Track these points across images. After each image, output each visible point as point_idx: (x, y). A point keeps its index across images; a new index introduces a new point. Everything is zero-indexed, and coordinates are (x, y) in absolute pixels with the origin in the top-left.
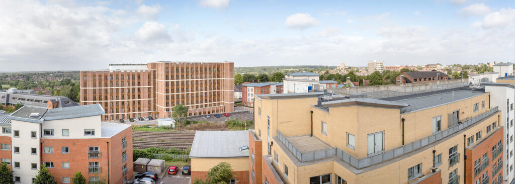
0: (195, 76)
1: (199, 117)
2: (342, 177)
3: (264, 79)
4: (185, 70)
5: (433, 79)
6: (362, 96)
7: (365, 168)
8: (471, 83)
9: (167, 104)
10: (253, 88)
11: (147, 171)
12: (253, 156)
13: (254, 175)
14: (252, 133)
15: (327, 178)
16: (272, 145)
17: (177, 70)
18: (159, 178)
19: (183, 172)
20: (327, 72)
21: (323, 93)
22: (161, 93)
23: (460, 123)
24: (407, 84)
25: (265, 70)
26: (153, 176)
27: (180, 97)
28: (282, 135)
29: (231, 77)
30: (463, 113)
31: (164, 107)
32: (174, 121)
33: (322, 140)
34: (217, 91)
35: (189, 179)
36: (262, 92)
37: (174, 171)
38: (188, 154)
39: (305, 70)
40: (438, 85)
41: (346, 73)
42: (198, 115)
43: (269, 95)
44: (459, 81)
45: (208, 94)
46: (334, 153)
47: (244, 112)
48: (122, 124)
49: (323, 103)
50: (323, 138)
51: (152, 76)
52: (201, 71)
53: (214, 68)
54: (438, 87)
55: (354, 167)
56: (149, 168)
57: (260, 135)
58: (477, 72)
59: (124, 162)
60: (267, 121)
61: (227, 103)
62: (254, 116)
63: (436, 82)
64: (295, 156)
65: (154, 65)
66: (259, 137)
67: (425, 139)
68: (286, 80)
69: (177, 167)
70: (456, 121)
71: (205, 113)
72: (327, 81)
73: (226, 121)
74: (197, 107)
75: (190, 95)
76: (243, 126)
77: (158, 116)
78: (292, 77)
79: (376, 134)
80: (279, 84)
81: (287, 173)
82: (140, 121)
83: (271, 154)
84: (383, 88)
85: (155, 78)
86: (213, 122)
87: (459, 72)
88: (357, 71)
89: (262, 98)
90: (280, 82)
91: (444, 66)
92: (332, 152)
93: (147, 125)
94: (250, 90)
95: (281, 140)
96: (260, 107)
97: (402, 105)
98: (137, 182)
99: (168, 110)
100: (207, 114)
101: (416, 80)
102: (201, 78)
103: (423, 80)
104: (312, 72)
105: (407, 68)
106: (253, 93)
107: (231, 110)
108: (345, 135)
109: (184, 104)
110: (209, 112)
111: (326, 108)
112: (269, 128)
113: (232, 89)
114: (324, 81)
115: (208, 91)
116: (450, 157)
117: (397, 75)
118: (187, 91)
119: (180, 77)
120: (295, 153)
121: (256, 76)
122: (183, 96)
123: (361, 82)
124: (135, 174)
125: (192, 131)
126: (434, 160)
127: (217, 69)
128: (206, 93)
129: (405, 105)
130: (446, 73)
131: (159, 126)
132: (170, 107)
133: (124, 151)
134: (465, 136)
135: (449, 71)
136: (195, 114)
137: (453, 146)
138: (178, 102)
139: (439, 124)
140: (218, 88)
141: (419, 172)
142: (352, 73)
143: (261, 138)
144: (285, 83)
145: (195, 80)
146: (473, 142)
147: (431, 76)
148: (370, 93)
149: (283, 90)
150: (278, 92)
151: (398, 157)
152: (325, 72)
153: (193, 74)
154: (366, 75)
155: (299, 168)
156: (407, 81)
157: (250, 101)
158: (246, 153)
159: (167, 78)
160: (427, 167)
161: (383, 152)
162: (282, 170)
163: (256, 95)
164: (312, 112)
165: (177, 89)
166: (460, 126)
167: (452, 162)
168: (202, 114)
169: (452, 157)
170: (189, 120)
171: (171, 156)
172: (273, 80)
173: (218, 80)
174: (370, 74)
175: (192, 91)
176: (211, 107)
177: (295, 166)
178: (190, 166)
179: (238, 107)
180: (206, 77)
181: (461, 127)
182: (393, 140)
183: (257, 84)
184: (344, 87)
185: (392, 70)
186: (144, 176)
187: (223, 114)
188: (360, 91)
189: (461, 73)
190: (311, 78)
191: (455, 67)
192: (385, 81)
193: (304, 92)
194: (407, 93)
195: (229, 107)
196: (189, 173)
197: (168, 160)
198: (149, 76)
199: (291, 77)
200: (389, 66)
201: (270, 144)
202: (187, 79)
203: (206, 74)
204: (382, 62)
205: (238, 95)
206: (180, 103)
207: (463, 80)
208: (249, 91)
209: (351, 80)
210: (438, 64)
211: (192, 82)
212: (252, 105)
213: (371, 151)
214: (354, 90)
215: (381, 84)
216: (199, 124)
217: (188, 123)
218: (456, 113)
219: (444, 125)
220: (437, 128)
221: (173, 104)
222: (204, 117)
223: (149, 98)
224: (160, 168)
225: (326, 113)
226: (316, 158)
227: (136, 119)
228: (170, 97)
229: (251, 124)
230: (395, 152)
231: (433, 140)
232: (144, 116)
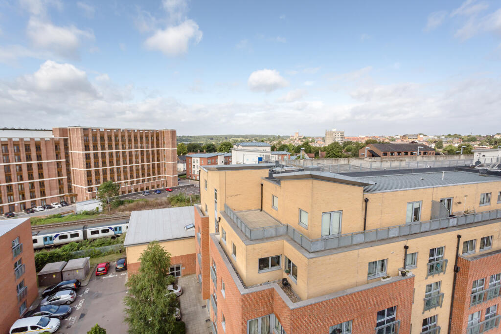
0: (127, 145)
1: (134, 194)
2: (292, 261)
3: (211, 149)
4: (113, 138)
5: (412, 154)
6: (318, 169)
7: (317, 252)
8: (478, 162)
9: (89, 182)
10: (199, 159)
11: (62, 280)
12: (200, 235)
13: (201, 257)
14: (198, 208)
15: (276, 260)
16: (219, 221)
17: (102, 138)
18: (82, 285)
19: (116, 268)
20: (280, 142)
21: (275, 164)
22: (79, 169)
23: (452, 216)
24: (373, 158)
25: (212, 139)
26: (73, 285)
27: (108, 172)
28: (230, 210)
29: (173, 146)
30: (459, 203)
31: (85, 187)
32: (101, 203)
33: (272, 215)
34: (156, 163)
35: (125, 275)
36: (208, 164)
37: (104, 270)
38: (122, 242)
39: (256, 140)
40: (419, 162)
41: (301, 143)
42: (133, 192)
43: (216, 166)
44: (456, 157)
45: (146, 167)
46: (285, 230)
47: (188, 186)
48: (11, 219)
49: (274, 175)
50: (273, 213)
51: (61, 146)
52: (136, 140)
53: (152, 136)
54: (419, 165)
55: (306, 250)
56: (65, 275)
57: (207, 211)
58: (492, 147)
59: (19, 277)
60: (214, 194)
61: (168, 176)
62: (200, 191)
63: (416, 158)
64: (244, 234)
65: (64, 131)
66: (205, 213)
67: (394, 227)
68: (235, 150)
69: (108, 263)
70: (445, 212)
71: (142, 189)
72: (278, 152)
73: (168, 197)
74: (132, 183)
75: (122, 170)
76: (189, 201)
77: (76, 200)
78: (242, 148)
79: (332, 213)
80: (226, 154)
81: (235, 253)
82: (46, 210)
83: (218, 232)
84: (342, 162)
85: (66, 148)
86: (152, 199)
87: (456, 145)
88: (313, 141)
89: (209, 169)
90: (228, 152)
91: (431, 137)
92: (282, 230)
93: (59, 214)
94: (196, 161)
95: (229, 215)
96: (207, 180)
97: (367, 182)
98: (47, 303)
99: (90, 190)
100: (145, 190)
101: (385, 154)
102: (136, 147)
103: (396, 154)
104: (262, 141)
105: (374, 139)
106: (199, 164)
107: (174, 184)
108: (297, 212)
109: (114, 181)
110: (147, 188)
111: (278, 181)
112: (216, 202)
113: (175, 161)
114: (275, 152)
115: (146, 164)
116: (430, 261)
117: (359, 147)
118: (118, 164)
119: (107, 146)
120: (243, 230)
121: (202, 146)
122: (112, 171)
123: (316, 154)
124: (43, 290)
125: (127, 212)
126: (405, 259)
127: (156, 137)
128: (143, 166)
129: (370, 182)
130: (433, 146)
131: (78, 213)
132: (94, 186)
133: (17, 260)
134: (459, 237)
135: (439, 144)
136: (130, 191)
137: (437, 247)
138: (105, 179)
139: (416, 212)
140: (158, 160)
141: (382, 270)
142: (306, 144)
143: (208, 214)
144: (234, 154)
145: (127, 150)
146: (473, 248)
147: (409, 149)
148: (326, 167)
149: (231, 161)
150: (226, 163)
151: (357, 245)
152: (277, 142)
153: (125, 143)
154: (323, 146)
155: (248, 246)
156: (373, 155)
157: (196, 173)
158: (192, 232)
159: (87, 148)
160: (394, 265)
161: (339, 237)
162: (230, 250)
163: (202, 167)
164: (262, 185)
165: (103, 162)
166: (451, 220)
167: (434, 268)
168: (139, 191)
169: (434, 262)
170: (122, 199)
171: (98, 249)
172: (221, 150)
173: (158, 151)
174: (327, 145)
175: (124, 164)
176: (150, 181)
177: (244, 245)
178: (126, 258)
179: (182, 181)
180: (142, 147)
181: (453, 222)
182: (352, 224)
183: (203, 154)
184: (297, 159)
185: (354, 141)
186: (59, 289)
187: (165, 189)
188: (316, 163)
189: (459, 148)
190: (261, 149)
191: (450, 139)
192: (345, 154)
193: (254, 163)
194: (373, 168)
195: (172, 181)
196: (125, 268)
197: (93, 255)
198: (56, 147)
199: (240, 147)
200: (351, 136)
201: (218, 220)
202: (116, 149)
203: (142, 143)
204: (342, 131)
205: (182, 167)
206: (109, 179)
207: (463, 157)
208: (194, 162)
209: (306, 151)
210: (420, 134)
211: (124, 153)
212: (198, 178)
213: (326, 233)
214: (308, 162)
215: (340, 157)
216: (135, 203)
217: (121, 203)
218: (446, 202)
219: (425, 215)
220: (413, 217)
221: (98, 181)
222: (141, 195)
223: (59, 176)
224: (83, 270)
225: (277, 186)
226: (265, 236)
227: (38, 208)
228: (93, 174)
229: (197, 199)
230: (354, 239)
231: (406, 231)
232: (51, 202)
